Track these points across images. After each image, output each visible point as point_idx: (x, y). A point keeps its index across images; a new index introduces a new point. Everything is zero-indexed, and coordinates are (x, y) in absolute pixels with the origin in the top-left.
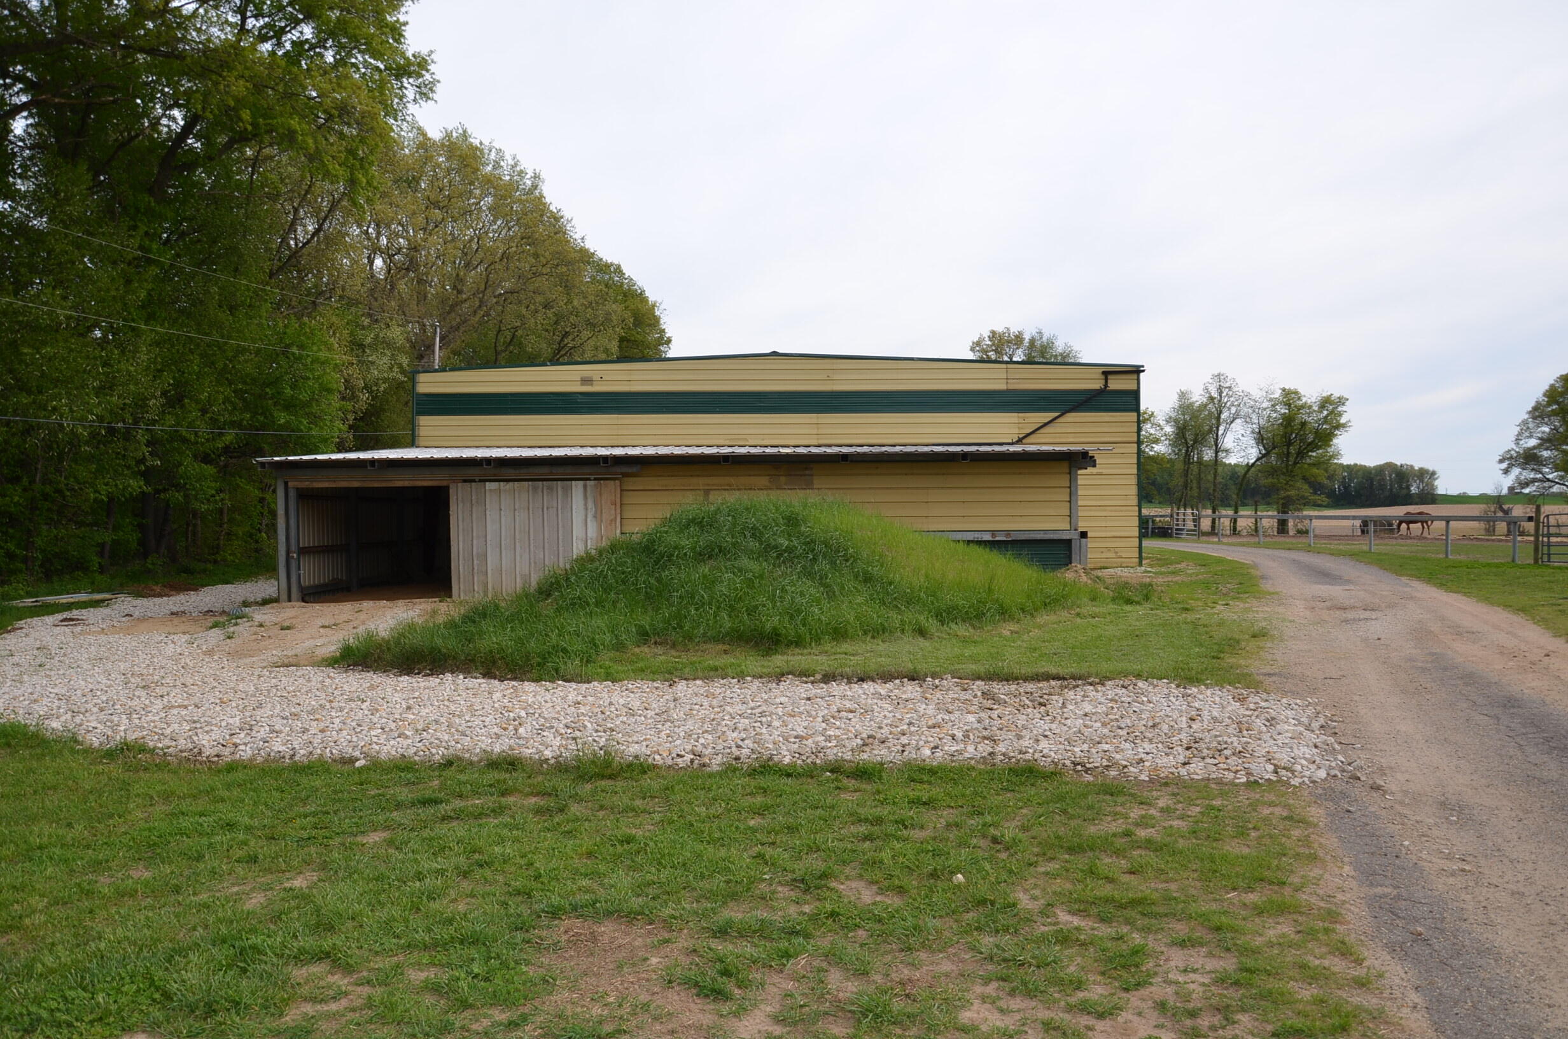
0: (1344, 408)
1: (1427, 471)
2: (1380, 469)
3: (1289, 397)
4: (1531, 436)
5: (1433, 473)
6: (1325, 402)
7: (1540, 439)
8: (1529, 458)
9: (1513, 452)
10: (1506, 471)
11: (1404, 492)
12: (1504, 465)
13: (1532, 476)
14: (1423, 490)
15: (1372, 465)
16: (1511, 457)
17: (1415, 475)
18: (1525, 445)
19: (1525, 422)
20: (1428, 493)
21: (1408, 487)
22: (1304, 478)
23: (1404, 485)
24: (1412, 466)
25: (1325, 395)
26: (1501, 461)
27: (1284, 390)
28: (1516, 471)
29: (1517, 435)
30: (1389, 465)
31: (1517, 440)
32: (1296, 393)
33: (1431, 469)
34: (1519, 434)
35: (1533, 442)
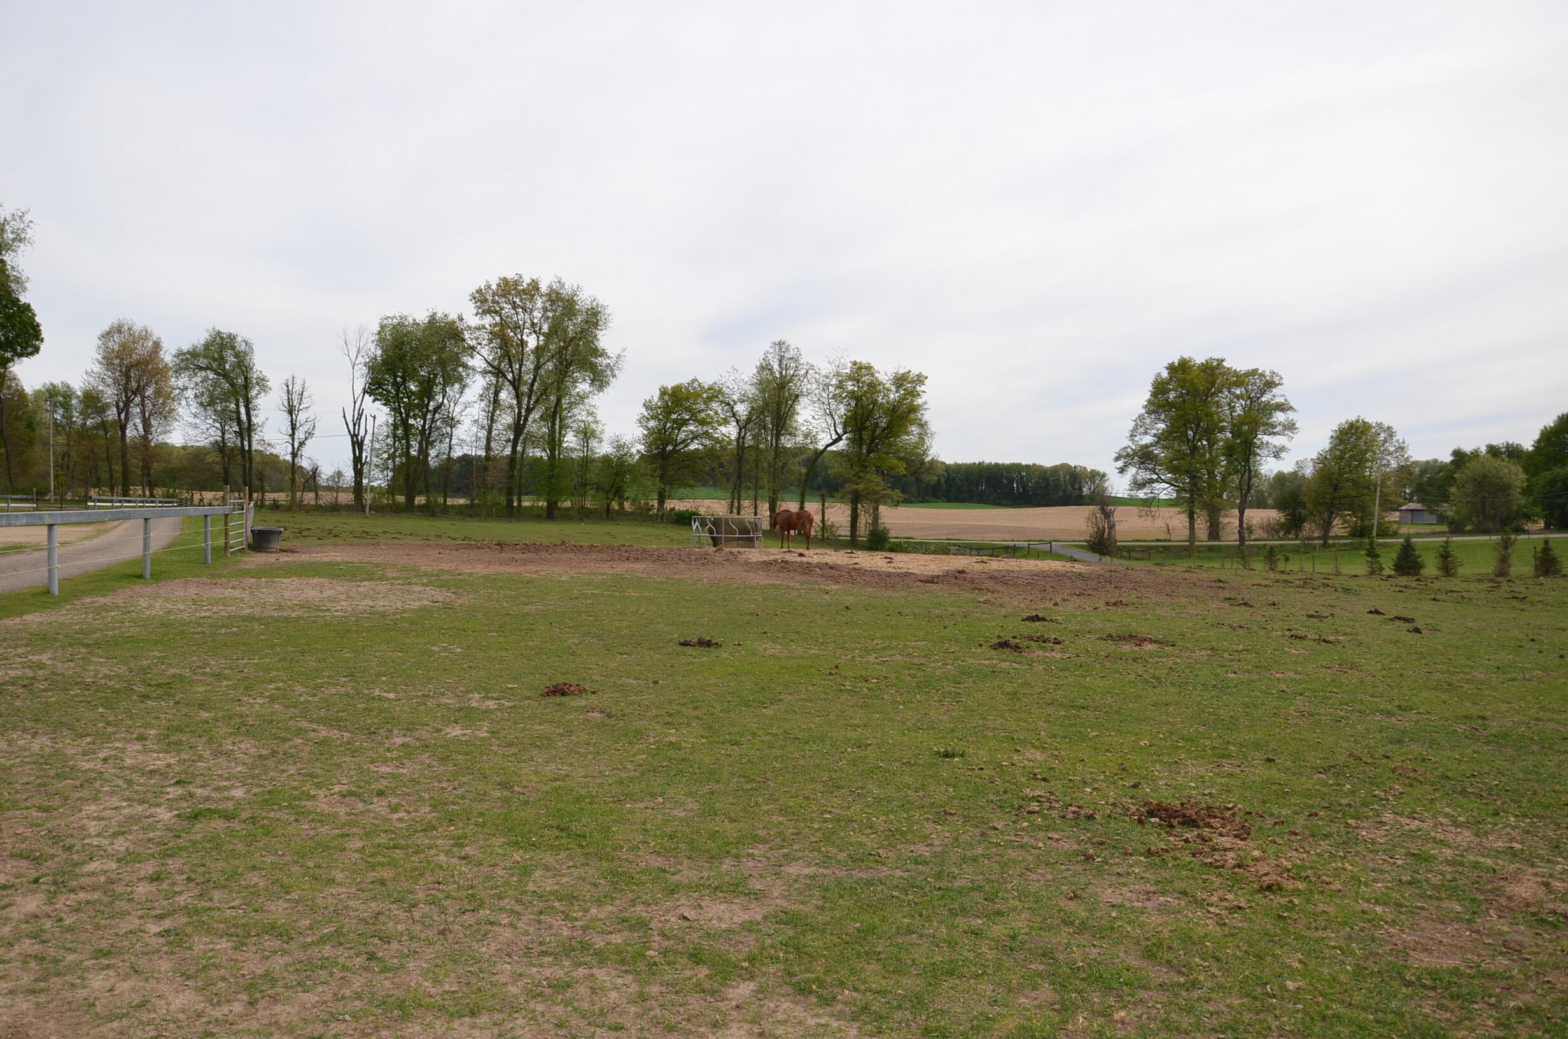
0: (923, 388)
1: (1098, 473)
2: (1056, 470)
3: (860, 371)
4: (1146, 433)
5: (1104, 475)
6: (900, 380)
7: (1155, 436)
8: (1143, 457)
9: (1129, 450)
10: (1122, 470)
11: (1077, 492)
12: (1120, 464)
13: (1148, 477)
14: (1093, 492)
15: (1049, 466)
16: (1128, 455)
17: (1087, 477)
18: (1140, 443)
19: (1141, 417)
20: (1098, 494)
21: (1080, 489)
22: (879, 471)
23: (1077, 486)
24: (1085, 468)
25: (902, 371)
26: (1117, 459)
27: (855, 363)
28: (1132, 471)
29: (1132, 431)
30: (1065, 467)
31: (1131, 436)
32: (869, 368)
33: (1102, 471)
34: (1135, 429)
35: (1147, 440)
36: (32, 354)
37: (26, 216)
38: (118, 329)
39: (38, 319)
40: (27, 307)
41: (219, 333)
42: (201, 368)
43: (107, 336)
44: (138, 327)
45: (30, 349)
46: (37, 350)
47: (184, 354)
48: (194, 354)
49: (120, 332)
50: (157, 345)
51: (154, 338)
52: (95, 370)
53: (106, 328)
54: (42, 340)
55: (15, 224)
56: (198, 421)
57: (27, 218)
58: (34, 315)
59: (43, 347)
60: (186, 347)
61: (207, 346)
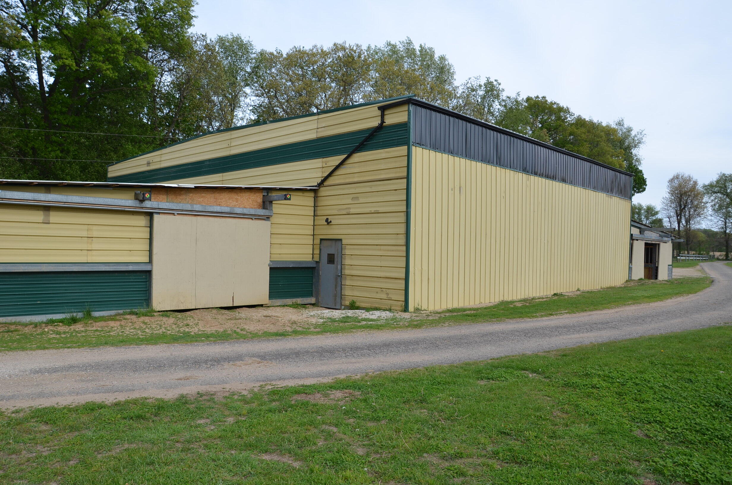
36: (643, 191)
37: (643, 132)
38: (677, 177)
39: (645, 176)
40: (641, 172)
41: (724, 175)
42: (715, 192)
43: (671, 181)
44: (686, 175)
45: (641, 190)
46: (644, 190)
47: (706, 186)
48: (711, 186)
49: (677, 178)
50: (695, 183)
51: (694, 180)
52: (667, 197)
53: (671, 177)
54: (646, 185)
55: (639, 136)
56: (713, 218)
57: (643, 133)
58: (643, 174)
59: (647, 188)
60: (707, 183)
61: (718, 182)
